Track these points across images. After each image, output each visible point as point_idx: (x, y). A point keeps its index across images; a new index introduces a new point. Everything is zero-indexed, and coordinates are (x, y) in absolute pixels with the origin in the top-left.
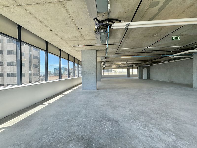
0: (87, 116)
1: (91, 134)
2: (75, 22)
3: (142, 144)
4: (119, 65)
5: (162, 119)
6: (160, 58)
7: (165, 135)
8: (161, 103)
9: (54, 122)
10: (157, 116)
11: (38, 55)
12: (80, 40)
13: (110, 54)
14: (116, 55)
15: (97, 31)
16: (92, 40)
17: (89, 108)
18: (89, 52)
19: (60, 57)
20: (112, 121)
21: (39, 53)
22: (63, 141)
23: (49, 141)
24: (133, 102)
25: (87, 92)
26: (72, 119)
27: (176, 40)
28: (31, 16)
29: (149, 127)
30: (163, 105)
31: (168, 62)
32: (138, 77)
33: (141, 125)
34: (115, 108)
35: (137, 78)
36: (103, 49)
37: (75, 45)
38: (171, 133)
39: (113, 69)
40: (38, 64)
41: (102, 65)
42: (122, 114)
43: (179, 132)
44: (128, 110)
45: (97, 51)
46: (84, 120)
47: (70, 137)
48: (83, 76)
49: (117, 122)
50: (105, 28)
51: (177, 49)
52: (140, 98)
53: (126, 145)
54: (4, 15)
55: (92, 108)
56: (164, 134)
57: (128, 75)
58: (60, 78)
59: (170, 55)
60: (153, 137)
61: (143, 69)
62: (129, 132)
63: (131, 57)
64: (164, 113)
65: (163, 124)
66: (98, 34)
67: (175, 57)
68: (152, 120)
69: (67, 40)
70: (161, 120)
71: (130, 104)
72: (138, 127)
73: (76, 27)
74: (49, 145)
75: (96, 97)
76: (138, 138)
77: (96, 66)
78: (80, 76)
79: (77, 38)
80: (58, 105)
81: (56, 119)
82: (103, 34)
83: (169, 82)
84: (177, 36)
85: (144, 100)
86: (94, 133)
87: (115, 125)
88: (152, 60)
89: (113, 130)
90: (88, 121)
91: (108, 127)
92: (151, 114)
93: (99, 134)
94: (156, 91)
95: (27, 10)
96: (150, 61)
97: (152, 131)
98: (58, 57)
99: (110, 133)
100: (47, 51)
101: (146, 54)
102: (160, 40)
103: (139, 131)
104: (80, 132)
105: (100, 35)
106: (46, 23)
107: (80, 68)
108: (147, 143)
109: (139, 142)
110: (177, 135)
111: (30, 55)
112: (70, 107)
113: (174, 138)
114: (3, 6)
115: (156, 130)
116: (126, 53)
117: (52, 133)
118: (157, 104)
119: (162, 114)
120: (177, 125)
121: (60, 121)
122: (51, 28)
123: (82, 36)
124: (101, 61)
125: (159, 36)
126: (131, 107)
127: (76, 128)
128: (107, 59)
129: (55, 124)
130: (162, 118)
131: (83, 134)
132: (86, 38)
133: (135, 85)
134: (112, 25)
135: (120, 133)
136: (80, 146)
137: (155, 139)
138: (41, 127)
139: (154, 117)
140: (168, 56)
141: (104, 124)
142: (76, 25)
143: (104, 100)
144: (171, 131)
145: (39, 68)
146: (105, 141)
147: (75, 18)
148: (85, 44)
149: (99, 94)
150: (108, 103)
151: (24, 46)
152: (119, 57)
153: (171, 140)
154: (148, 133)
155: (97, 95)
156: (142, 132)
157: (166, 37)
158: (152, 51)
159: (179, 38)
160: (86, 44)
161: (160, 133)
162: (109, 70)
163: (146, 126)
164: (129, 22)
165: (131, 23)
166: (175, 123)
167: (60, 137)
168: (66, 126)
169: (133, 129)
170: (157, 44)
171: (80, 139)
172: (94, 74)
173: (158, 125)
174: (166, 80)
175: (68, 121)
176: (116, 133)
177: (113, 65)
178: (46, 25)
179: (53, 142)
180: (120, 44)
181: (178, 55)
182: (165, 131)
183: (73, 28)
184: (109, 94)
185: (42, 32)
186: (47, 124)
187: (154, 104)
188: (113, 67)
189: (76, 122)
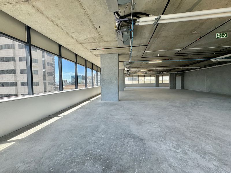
0: (106, 132)
1: (110, 154)
2: (92, 20)
3: (174, 169)
4: (146, 72)
5: (200, 139)
6: (199, 62)
7: (204, 159)
8: (198, 119)
9: (68, 138)
10: (194, 135)
11: (53, 61)
12: (99, 42)
13: (134, 59)
14: (143, 59)
15: (118, 30)
16: (112, 42)
17: (109, 123)
18: (110, 56)
19: (76, 63)
20: (136, 139)
21: (53, 59)
22: (78, 160)
23: (62, 159)
24: (163, 116)
25: (107, 104)
26: (89, 135)
27: (222, 37)
28: (40, 15)
29: (183, 148)
30: (201, 121)
31: (208, 67)
32: (170, 86)
33: (173, 145)
34: (140, 123)
35: (168, 87)
36: (126, 52)
37: (92, 48)
38: (212, 157)
39: (139, 76)
40: (52, 72)
41: (125, 72)
42: (149, 130)
43: (223, 156)
44: (156, 126)
45: (119, 55)
46: (102, 136)
47: (86, 156)
48: (103, 85)
49: (142, 140)
50: (129, 26)
51: (223, 50)
52: (172, 112)
53: (153, 169)
54: (10, 14)
55: (112, 122)
56: (203, 157)
57: (157, 84)
58: (77, 87)
59: (213, 58)
60: (189, 161)
61: (176, 76)
62: (156, 153)
63: (161, 62)
64: (202, 131)
65: (202, 145)
66: (120, 33)
67: (219, 60)
68: (187, 139)
69: (83, 42)
70: (198, 140)
71: (159, 118)
72: (168, 148)
73: (93, 25)
74: (62, 164)
75: (117, 109)
76: (168, 161)
77: (118, 73)
78: (99, 85)
79: (95, 40)
80: (74, 119)
81: (71, 135)
82: (126, 33)
83: (209, 92)
84: (223, 32)
85: (177, 114)
86: (114, 152)
87: (140, 144)
88: (187, 65)
89: (137, 150)
90: (108, 138)
91: (131, 146)
92: (186, 132)
93: (120, 155)
94: (192, 104)
95: (34, 7)
96: (185, 66)
97: (186, 153)
98: (74, 63)
99: (133, 154)
100: (60, 56)
101: (180, 57)
102: (200, 39)
103: (170, 153)
104: (98, 151)
105: (122, 35)
106: (58, 22)
107: (99, 76)
108: (180, 167)
109: (170, 166)
110: (220, 160)
111: (44, 62)
112: (87, 121)
113: (216, 163)
114: (7, 3)
115: (192, 153)
116: (155, 57)
117: (65, 150)
118: (194, 119)
119: (199, 132)
120: (220, 147)
121: (75, 137)
122: (63, 27)
123: (101, 36)
124: (123, 67)
125: (199, 33)
126: (160, 122)
127: (93, 146)
128: (131, 65)
129: (69, 140)
130: (199, 137)
131: (101, 153)
132: (105, 39)
133: (166, 95)
134: (137, 21)
135: (146, 154)
136: (97, 168)
137: (191, 163)
138: (54, 143)
139: (189, 135)
140: (210, 60)
141: (127, 142)
142: (92, 23)
143: (127, 113)
144: (212, 154)
145: (55, 76)
146: (127, 163)
147: (91, 14)
148: (104, 47)
149: (121, 106)
150: (131, 117)
151: (37, 51)
152: (146, 62)
153: (211, 166)
154: (182, 155)
155: (119, 107)
156: (174, 154)
157: (208, 34)
158: (189, 54)
159: (226, 35)
160: (106, 47)
161: (198, 156)
162: (134, 78)
163: (179, 147)
164: (159, 16)
165: (161, 16)
166: (217, 144)
167: (75, 156)
168: (82, 142)
169: (162, 150)
170: (195, 44)
171: (97, 159)
172: (115, 82)
173: (195, 146)
174: (205, 90)
175: (85, 136)
176: (141, 153)
177: (139, 71)
178: (57, 25)
179: (66, 161)
180: (147, 46)
181: (223, 59)
182: (204, 153)
183: (90, 28)
184: (133, 106)
185: (53, 33)
186: (60, 140)
187: (189, 120)
188: (139, 74)
189: (93, 138)
